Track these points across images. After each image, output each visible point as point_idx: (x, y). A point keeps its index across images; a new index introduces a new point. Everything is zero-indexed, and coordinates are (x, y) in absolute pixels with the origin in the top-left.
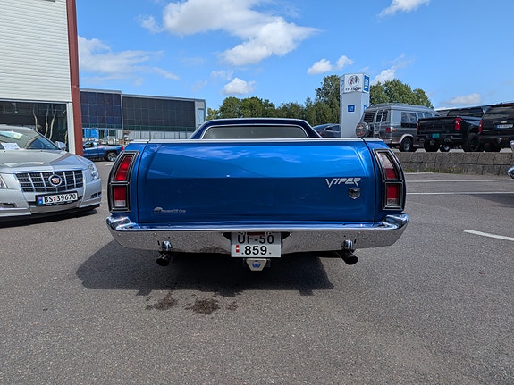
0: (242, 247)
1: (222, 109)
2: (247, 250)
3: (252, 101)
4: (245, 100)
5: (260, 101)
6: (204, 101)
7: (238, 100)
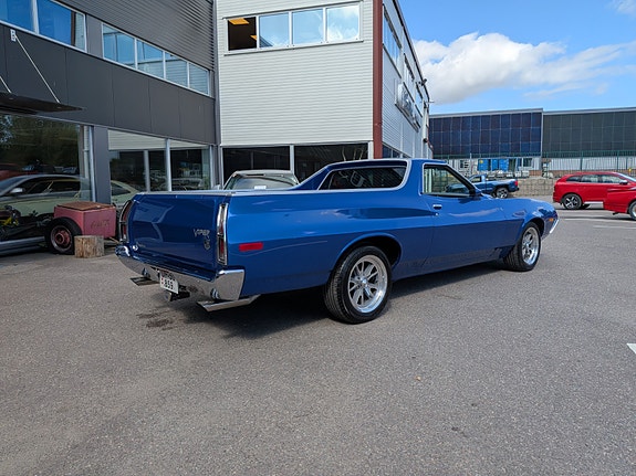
0: (164, 280)
2: (166, 283)
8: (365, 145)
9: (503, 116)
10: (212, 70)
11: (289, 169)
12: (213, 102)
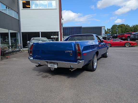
0: (50, 65)
1: (112, 28)
2: (51, 65)
3: (122, 25)
4: (119, 25)
5: (124, 25)
6: (105, 27)
7: (117, 25)
8: (58, 32)
9: (75, 27)
10: (18, 13)
11: (40, 37)
12: (19, 21)
